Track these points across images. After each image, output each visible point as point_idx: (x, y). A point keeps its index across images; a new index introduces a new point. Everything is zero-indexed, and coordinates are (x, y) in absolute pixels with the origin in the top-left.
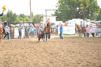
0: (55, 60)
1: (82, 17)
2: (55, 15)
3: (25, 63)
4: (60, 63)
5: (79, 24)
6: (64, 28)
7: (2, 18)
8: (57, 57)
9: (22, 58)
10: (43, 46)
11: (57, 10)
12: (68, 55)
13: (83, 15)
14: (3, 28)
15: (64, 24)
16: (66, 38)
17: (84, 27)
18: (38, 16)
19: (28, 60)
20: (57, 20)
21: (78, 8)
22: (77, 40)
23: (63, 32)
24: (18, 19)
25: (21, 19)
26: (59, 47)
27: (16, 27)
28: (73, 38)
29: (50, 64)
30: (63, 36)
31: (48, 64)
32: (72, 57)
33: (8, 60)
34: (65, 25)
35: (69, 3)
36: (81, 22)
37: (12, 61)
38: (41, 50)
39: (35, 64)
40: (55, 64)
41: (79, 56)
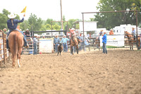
0: (96, 83)
1: (134, 22)
2: (95, 20)
3: (55, 88)
4: (104, 88)
5: (130, 32)
6: (108, 37)
7: (23, 26)
8: (99, 80)
9: (50, 81)
10: (79, 64)
11: (98, 13)
12: (114, 76)
13: (135, 19)
14: (24, 40)
15: (108, 32)
16: (111, 51)
17: (137, 37)
18: (71, 21)
19: (58, 83)
20: (98, 27)
21: (128, 10)
22: (127, 55)
23: (107, 44)
24: (44, 26)
25: (48, 27)
26: (101, 64)
27: (41, 37)
28: (121, 51)
29: (90, 89)
30: (107, 49)
31: (87, 88)
32: (120, 79)
33: (30, 84)
34: (110, 34)
35: (115, 3)
36: (133, 29)
37: (37, 84)
38: (77, 69)
39: (68, 89)
40: (96, 88)
41: (130, 77)
